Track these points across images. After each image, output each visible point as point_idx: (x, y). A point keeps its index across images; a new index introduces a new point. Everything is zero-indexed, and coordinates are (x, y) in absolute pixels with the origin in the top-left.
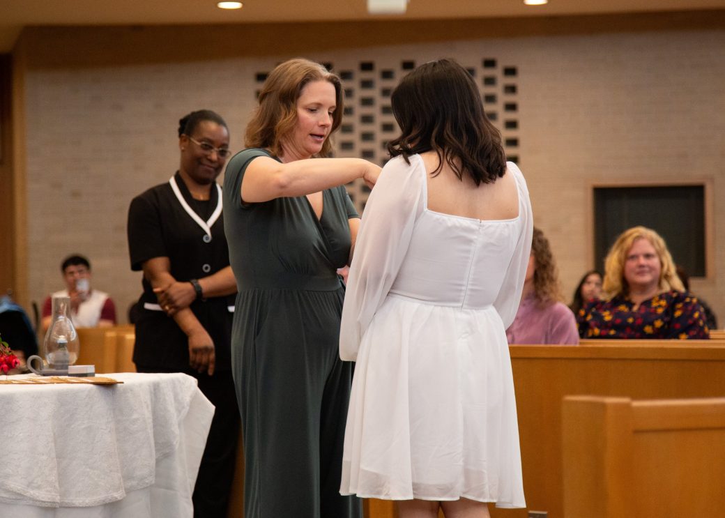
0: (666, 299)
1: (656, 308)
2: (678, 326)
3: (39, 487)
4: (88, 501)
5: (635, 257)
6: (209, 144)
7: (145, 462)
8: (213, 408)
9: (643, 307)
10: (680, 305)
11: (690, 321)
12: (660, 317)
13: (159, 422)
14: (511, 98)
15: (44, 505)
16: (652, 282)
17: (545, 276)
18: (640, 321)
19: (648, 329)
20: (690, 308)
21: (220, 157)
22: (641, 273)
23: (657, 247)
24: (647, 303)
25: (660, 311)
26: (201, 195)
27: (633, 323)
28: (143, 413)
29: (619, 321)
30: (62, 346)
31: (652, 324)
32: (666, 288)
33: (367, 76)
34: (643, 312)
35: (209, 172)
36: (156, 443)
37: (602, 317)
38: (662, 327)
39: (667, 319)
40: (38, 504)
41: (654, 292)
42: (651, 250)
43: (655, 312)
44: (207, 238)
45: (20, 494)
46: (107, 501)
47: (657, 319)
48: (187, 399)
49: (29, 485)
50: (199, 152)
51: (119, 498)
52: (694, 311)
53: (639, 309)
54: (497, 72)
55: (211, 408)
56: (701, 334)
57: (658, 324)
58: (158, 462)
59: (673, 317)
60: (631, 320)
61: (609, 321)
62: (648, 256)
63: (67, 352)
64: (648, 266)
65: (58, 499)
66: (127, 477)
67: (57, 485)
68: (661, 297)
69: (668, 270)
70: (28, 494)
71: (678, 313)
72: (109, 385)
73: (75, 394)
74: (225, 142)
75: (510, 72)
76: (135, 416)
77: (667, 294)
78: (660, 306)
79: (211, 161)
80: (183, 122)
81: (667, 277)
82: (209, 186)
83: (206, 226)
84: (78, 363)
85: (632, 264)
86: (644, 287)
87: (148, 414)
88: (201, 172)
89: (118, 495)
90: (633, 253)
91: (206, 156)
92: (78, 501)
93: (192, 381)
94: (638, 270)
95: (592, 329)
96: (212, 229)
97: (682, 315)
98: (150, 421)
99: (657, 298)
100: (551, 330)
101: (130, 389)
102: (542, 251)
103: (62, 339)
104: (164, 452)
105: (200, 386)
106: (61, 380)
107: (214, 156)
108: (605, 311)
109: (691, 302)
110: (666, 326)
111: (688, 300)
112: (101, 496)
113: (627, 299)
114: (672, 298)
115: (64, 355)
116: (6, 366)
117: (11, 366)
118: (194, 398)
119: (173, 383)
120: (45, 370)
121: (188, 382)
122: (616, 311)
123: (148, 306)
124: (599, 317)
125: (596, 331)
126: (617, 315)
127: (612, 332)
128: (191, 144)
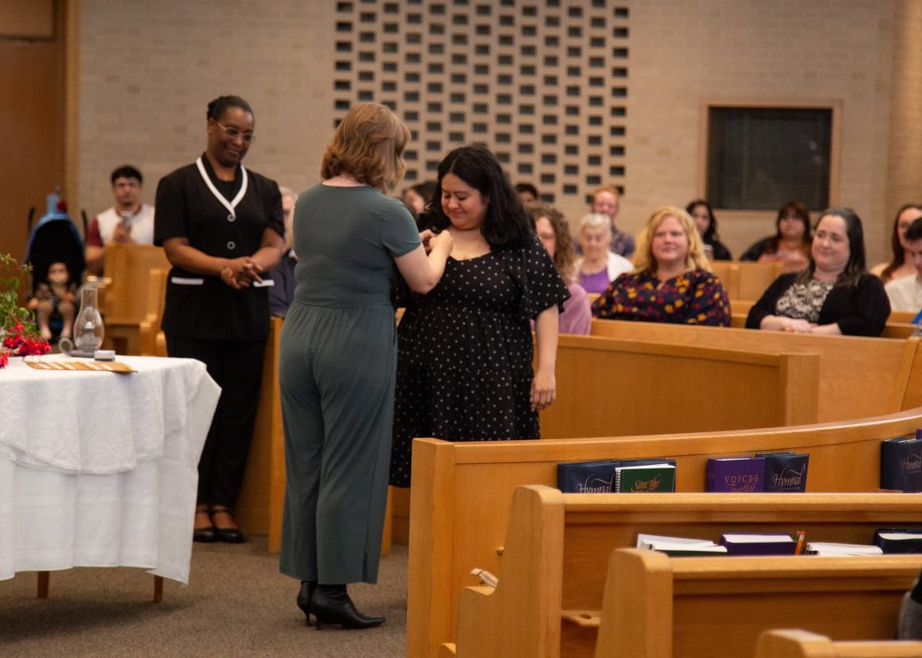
0: (690, 279)
1: (678, 288)
2: (698, 306)
3: (64, 458)
4: (104, 469)
5: (662, 234)
6: (234, 131)
7: (153, 438)
8: (218, 390)
9: (667, 286)
10: (701, 286)
11: (710, 302)
12: (682, 297)
13: (169, 403)
15: (67, 472)
16: (677, 260)
17: (565, 258)
18: (661, 301)
19: (669, 309)
20: (711, 289)
21: (245, 142)
22: (667, 250)
23: (686, 226)
24: (672, 282)
25: (682, 291)
26: (226, 176)
27: (656, 302)
28: (155, 396)
29: (641, 299)
30: (89, 331)
31: (672, 304)
32: (692, 266)
34: (665, 291)
35: (234, 155)
36: (165, 421)
37: (627, 294)
38: (683, 307)
39: (687, 299)
40: (63, 471)
41: (680, 270)
42: (679, 228)
43: (677, 292)
44: (232, 217)
45: (47, 463)
46: (122, 470)
47: (677, 299)
48: (196, 382)
49: (56, 455)
50: (225, 136)
51: (131, 468)
52: (714, 292)
53: (663, 288)
56: (720, 316)
57: (679, 303)
58: (167, 437)
59: (693, 297)
60: (653, 299)
61: (633, 299)
62: (675, 234)
63: (93, 337)
64: (675, 244)
65: (79, 468)
66: (138, 450)
67: (79, 456)
68: (685, 276)
69: (695, 248)
70: (54, 463)
71: (699, 294)
72: (125, 373)
73: (96, 381)
74: (250, 128)
76: (147, 398)
77: (691, 273)
78: (683, 286)
79: (236, 145)
80: (212, 106)
81: (694, 256)
83: (231, 207)
84: (103, 348)
85: (658, 241)
86: (670, 264)
87: (158, 397)
88: (226, 155)
89: (130, 465)
90: (660, 230)
91: (231, 141)
92: (96, 470)
93: (201, 366)
94: (664, 247)
95: (616, 305)
96: (236, 209)
97: (703, 296)
98: (161, 402)
99: (682, 277)
101: (144, 375)
102: (563, 234)
103: (89, 325)
105: (209, 370)
106: (83, 365)
107: (239, 141)
108: (631, 287)
109: (713, 283)
110: (687, 306)
111: (710, 280)
112: (116, 466)
113: (654, 276)
114: (695, 277)
115: (91, 339)
116: (39, 351)
117: (43, 352)
118: (202, 381)
119: (183, 368)
120: (74, 352)
121: (198, 367)
122: (642, 288)
123: (175, 280)
124: (624, 293)
125: (620, 308)
126: (641, 293)
127: (635, 310)
128: (218, 128)
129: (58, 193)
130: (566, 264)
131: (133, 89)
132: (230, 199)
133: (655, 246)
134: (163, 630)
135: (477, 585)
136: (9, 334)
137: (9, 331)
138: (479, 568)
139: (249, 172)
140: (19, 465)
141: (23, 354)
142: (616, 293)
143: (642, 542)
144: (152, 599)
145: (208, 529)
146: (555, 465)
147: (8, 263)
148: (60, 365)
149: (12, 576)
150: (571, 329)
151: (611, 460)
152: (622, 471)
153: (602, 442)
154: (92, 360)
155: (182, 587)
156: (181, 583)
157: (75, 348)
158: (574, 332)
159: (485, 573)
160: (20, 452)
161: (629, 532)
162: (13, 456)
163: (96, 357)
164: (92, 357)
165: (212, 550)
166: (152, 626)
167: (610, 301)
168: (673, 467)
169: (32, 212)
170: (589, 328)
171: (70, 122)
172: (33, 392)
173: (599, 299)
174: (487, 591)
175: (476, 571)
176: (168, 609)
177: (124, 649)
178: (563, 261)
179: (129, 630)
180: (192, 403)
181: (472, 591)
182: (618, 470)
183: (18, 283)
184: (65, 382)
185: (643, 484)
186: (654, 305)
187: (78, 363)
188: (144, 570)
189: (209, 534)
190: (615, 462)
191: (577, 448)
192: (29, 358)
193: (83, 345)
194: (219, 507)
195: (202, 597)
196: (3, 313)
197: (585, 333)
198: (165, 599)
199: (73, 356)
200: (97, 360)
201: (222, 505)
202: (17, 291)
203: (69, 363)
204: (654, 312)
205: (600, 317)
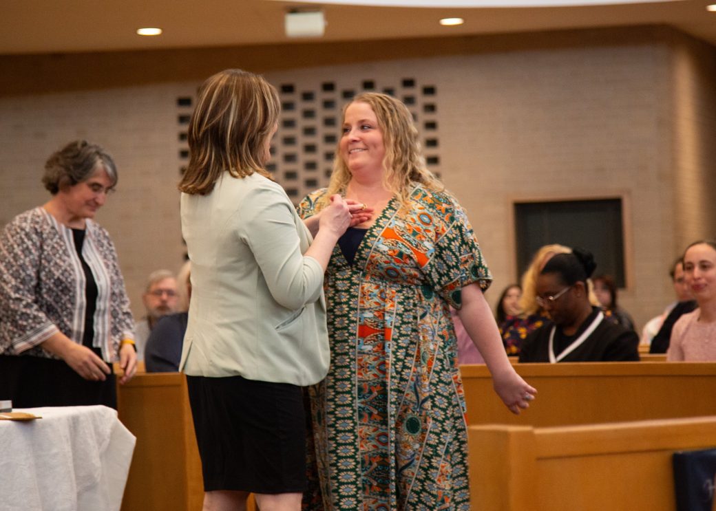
7: (65, 496)
8: (134, 439)
13: (79, 456)
14: (430, 117)
28: (63, 448)
33: (288, 98)
36: (77, 477)
48: (108, 431)
54: (416, 92)
58: (79, 495)
72: (27, 421)
75: (429, 91)
76: (55, 451)
87: (67, 448)
93: (112, 413)
95: (510, 347)
98: (71, 454)
101: (49, 424)
104: (86, 487)
105: (120, 417)
118: (114, 430)
119: (92, 414)
146: (669, 455)
180: (105, 455)
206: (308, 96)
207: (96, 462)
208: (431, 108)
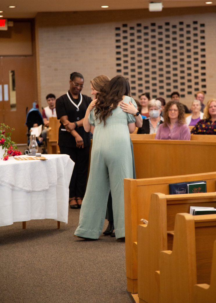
3: (26, 187)
4: (39, 190)
5: (212, 107)
6: (77, 85)
7: (54, 179)
9: (215, 123)
13: (58, 168)
14: (203, 35)
15: (27, 191)
17: (181, 117)
19: (215, 130)
21: (81, 88)
26: (75, 97)
29: (207, 128)
30: (34, 147)
33: (153, 28)
34: (214, 125)
35: (77, 92)
36: (58, 174)
44: (78, 110)
45: (21, 189)
46: (45, 190)
48: (67, 161)
49: (24, 186)
50: (74, 86)
53: (213, 124)
54: (198, 26)
55: (74, 163)
58: (58, 179)
60: (210, 127)
61: (204, 127)
63: (35, 149)
65: (31, 190)
66: (49, 183)
67: (31, 186)
70: (23, 188)
72: (44, 160)
73: (35, 163)
74: (82, 83)
75: (203, 25)
76: (52, 167)
80: (71, 75)
82: (78, 95)
83: (77, 107)
84: (38, 152)
85: (211, 109)
86: (215, 116)
87: (55, 167)
88: (75, 92)
89: (47, 188)
90: (211, 106)
91: (76, 88)
92: (37, 190)
93: (68, 156)
94: (212, 111)
95: (199, 130)
96: (79, 107)
100: (182, 132)
101: (50, 160)
103: (34, 146)
104: (60, 176)
105: (71, 157)
106: (31, 158)
108: (203, 124)
112: (43, 188)
113: (210, 120)
115: (34, 150)
116: (18, 155)
117: (19, 154)
118: (69, 161)
119: (62, 157)
120: (29, 154)
121: (67, 157)
122: (207, 124)
123: (62, 130)
124: (201, 126)
125: (200, 131)
126: (206, 126)
127: (205, 131)
128: (72, 83)
129: (36, 102)
130: (182, 119)
131: (56, 70)
132: (77, 104)
133: (210, 111)
134: (59, 238)
135: (143, 224)
136: (9, 150)
137: (8, 149)
138: (143, 219)
139: (82, 95)
140: (13, 190)
141: (14, 156)
142: (199, 126)
143: (192, 209)
144: (57, 228)
145: (76, 205)
146: (168, 184)
147: (7, 128)
148: (25, 159)
149: (13, 223)
150: (184, 138)
151: (186, 182)
152: (189, 185)
153: (183, 177)
154: (35, 156)
155: (66, 224)
156: (65, 223)
157: (30, 153)
158: (185, 139)
159: (145, 220)
160: (13, 186)
161: (187, 206)
162: (11, 187)
163: (36, 155)
164: (35, 155)
165: (77, 211)
166: (56, 237)
167: (197, 129)
168: (205, 183)
169: (27, 108)
170: (190, 138)
171: (38, 80)
172: (16, 167)
173: (194, 128)
174: (145, 226)
175: (142, 220)
176: (62, 231)
177: (47, 244)
178: (181, 118)
179: (49, 239)
180: (66, 168)
181: (141, 226)
182: (188, 185)
183: (11, 134)
184: (25, 164)
185: (196, 189)
186: (210, 129)
187: (30, 157)
188: (53, 220)
189: (76, 206)
190: (187, 182)
191: (175, 179)
192: (15, 157)
193: (32, 152)
194: (79, 198)
195: (72, 227)
196: (7, 143)
197: (189, 140)
198: (61, 228)
199: (29, 155)
200: (36, 156)
201: (80, 197)
202: (11, 137)
203: (27, 158)
204: (211, 131)
205: (194, 134)
206: (160, 27)
207: (63, 170)
208: (203, 31)
